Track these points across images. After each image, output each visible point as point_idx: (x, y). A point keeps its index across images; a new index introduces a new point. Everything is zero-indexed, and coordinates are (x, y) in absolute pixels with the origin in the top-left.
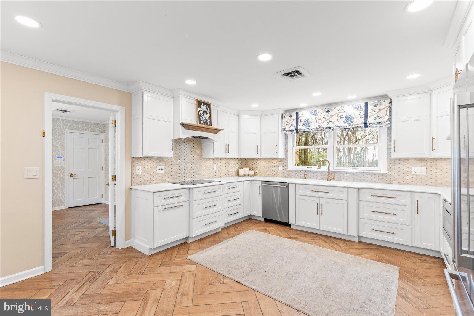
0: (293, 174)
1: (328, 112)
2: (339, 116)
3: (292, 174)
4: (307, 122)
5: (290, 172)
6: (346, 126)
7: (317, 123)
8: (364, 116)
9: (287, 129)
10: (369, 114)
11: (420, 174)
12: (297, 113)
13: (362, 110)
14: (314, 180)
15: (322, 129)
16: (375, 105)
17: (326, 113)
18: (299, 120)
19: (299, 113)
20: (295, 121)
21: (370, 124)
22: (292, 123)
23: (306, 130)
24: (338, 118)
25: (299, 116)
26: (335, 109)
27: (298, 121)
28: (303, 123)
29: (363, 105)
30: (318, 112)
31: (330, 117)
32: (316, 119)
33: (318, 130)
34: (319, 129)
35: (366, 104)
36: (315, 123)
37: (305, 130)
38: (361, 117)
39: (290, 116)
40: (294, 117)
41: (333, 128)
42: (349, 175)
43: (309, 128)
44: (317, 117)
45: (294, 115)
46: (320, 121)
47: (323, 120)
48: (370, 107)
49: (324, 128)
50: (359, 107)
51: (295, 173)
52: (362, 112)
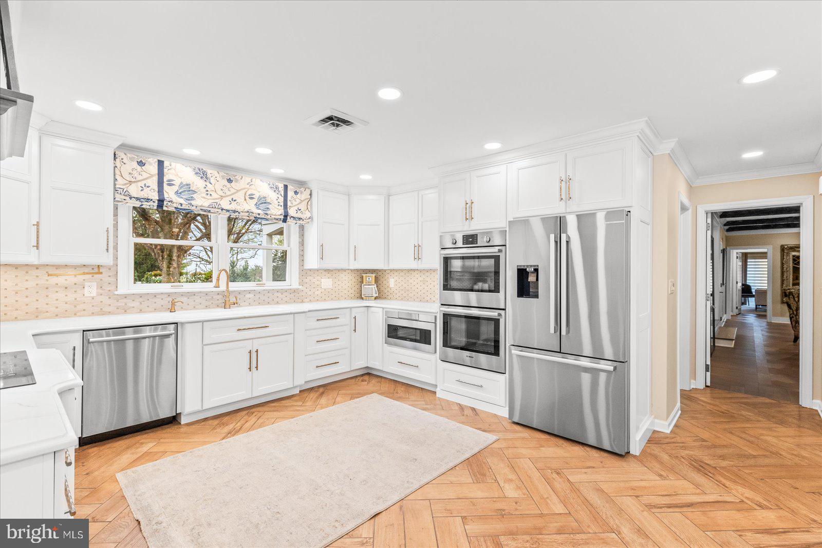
0: (136, 304)
1: (230, 181)
2: (247, 194)
3: (131, 304)
4: (187, 190)
5: (125, 300)
6: (259, 214)
7: (208, 197)
8: (282, 204)
9: (134, 194)
10: (289, 204)
11: (328, 287)
12: (161, 164)
13: (281, 195)
14: (189, 311)
15: (220, 211)
16: (296, 193)
17: (226, 182)
18: (165, 179)
19: (166, 164)
20: (156, 179)
21: (290, 218)
22: (149, 182)
23: (183, 206)
24: (247, 198)
25: (165, 171)
26: (241, 179)
27: (163, 182)
28: (175, 188)
29: (281, 186)
30: (210, 175)
31: (233, 191)
32: (207, 189)
33: (209, 211)
34: (212, 210)
35: (286, 187)
36: (204, 195)
37: (181, 205)
38: (279, 205)
39: (141, 164)
40: (154, 169)
41: (239, 213)
42: (253, 295)
43: (193, 202)
44: (208, 184)
45: (150, 164)
46: (215, 195)
47: (221, 193)
48: (290, 194)
49: (222, 209)
50: (276, 188)
51: (141, 299)
52: (280, 197)
